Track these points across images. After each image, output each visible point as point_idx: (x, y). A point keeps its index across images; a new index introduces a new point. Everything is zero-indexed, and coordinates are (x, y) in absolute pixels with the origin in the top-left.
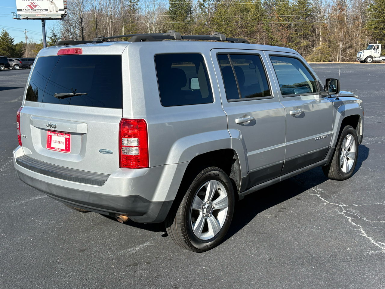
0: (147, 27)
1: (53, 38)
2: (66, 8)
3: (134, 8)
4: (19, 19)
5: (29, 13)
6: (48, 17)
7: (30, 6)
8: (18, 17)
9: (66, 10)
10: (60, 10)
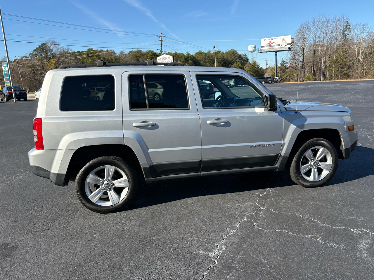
0: (356, 51)
1: (282, 63)
2: (293, 43)
3: (345, 38)
4: (262, 52)
5: (268, 48)
6: (279, 50)
7: (269, 44)
8: (261, 51)
9: (293, 44)
10: (288, 44)
